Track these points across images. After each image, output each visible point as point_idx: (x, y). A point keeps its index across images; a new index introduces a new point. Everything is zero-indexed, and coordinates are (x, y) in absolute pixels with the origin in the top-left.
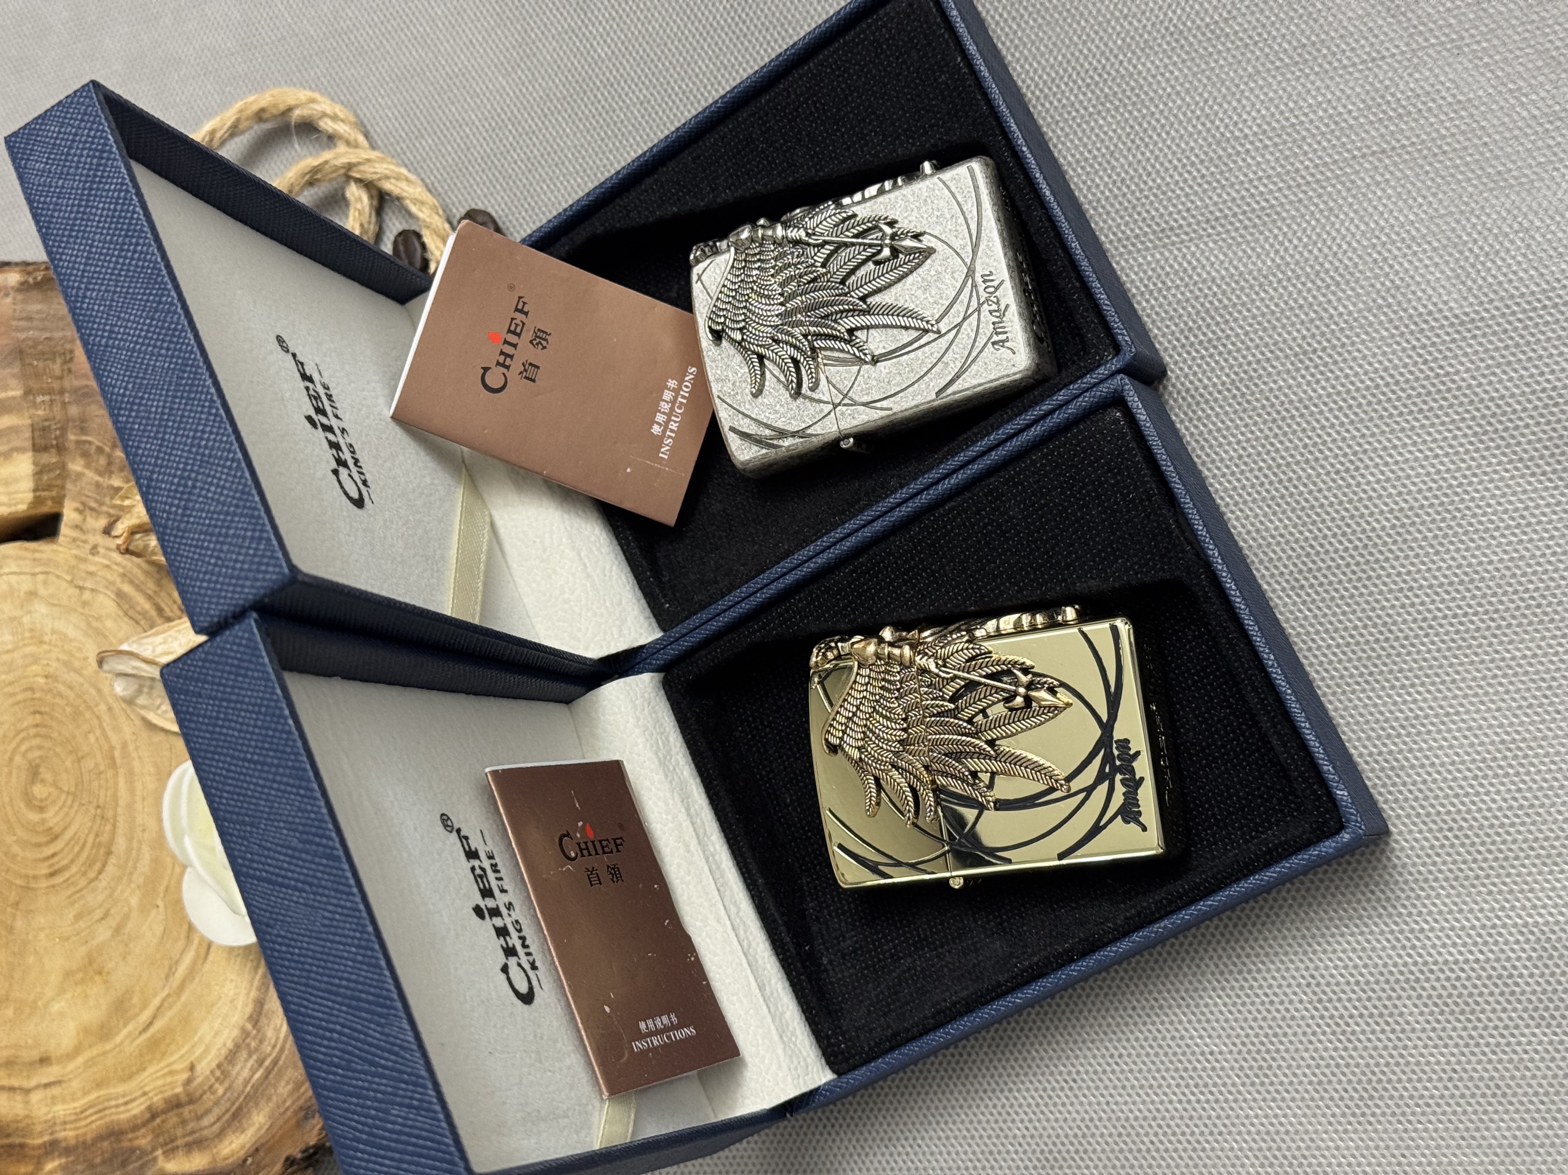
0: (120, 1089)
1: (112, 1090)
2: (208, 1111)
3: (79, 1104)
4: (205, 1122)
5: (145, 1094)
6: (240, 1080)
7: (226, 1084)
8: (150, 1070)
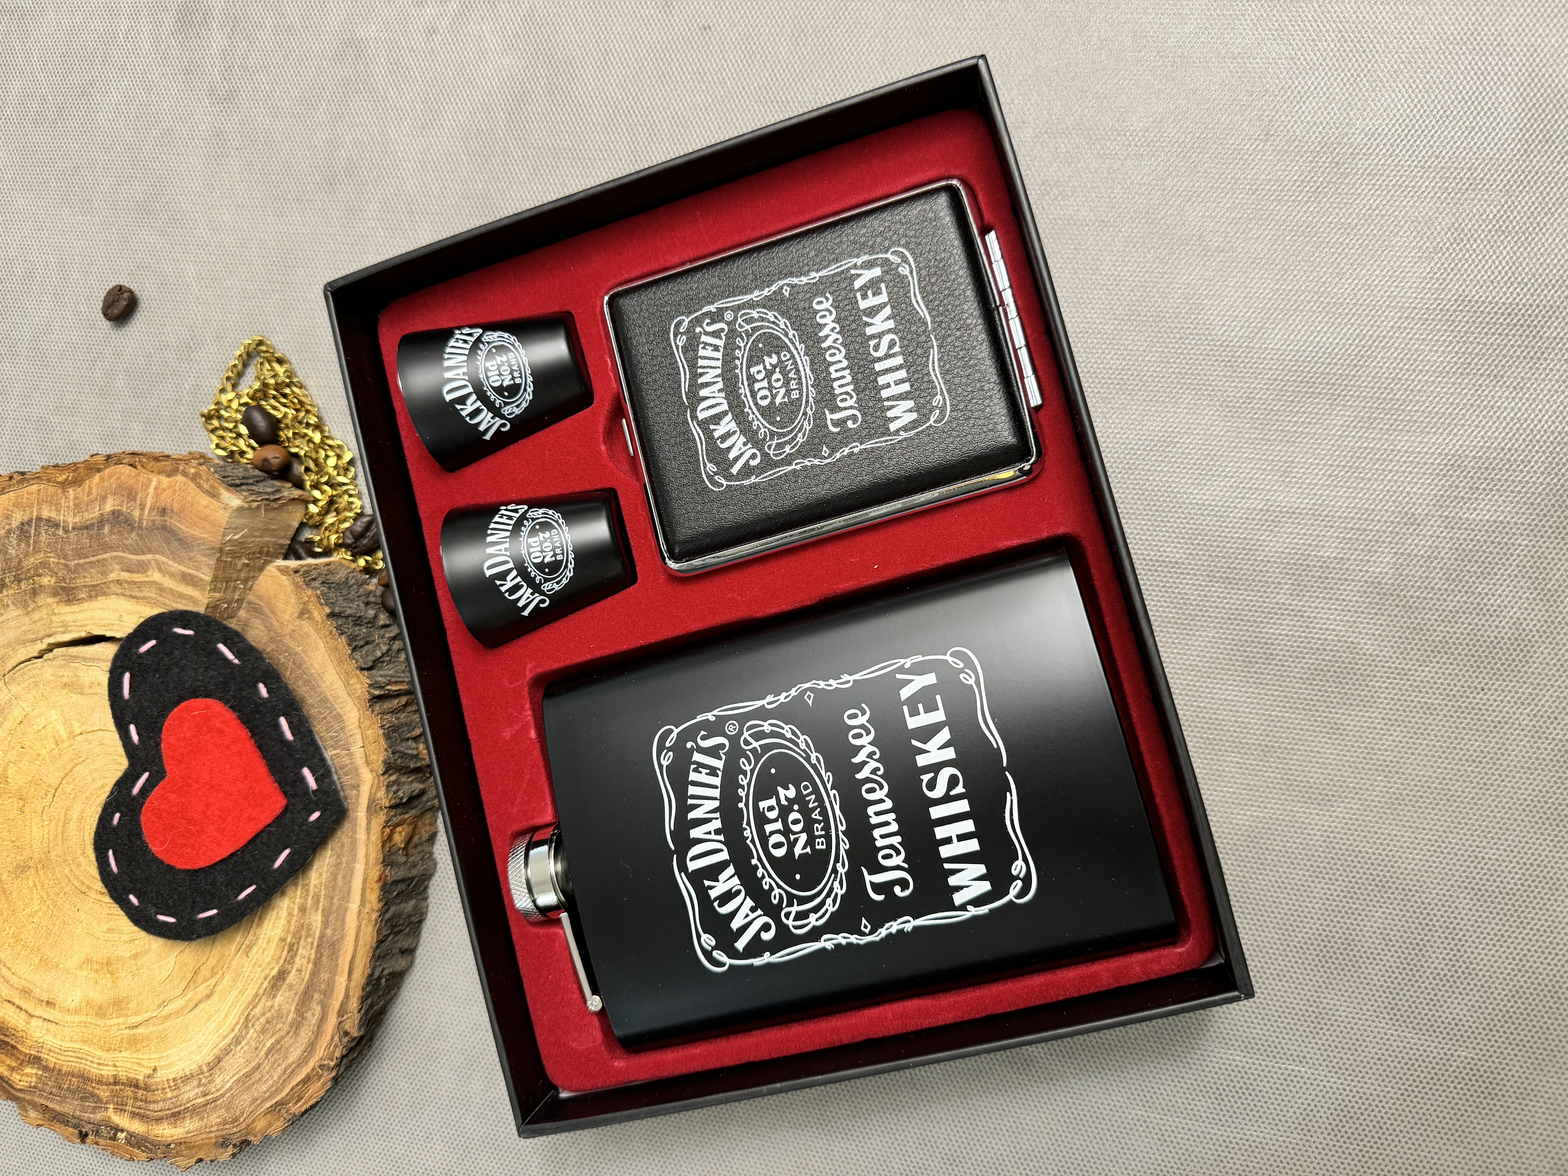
0: (99, 1053)
1: (92, 1050)
2: (155, 1102)
3: (66, 1045)
4: (151, 1107)
5: (115, 1066)
6: (186, 1097)
7: (175, 1093)
8: (124, 1054)
